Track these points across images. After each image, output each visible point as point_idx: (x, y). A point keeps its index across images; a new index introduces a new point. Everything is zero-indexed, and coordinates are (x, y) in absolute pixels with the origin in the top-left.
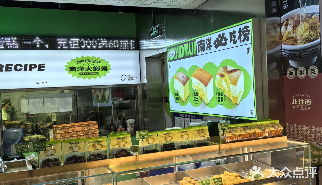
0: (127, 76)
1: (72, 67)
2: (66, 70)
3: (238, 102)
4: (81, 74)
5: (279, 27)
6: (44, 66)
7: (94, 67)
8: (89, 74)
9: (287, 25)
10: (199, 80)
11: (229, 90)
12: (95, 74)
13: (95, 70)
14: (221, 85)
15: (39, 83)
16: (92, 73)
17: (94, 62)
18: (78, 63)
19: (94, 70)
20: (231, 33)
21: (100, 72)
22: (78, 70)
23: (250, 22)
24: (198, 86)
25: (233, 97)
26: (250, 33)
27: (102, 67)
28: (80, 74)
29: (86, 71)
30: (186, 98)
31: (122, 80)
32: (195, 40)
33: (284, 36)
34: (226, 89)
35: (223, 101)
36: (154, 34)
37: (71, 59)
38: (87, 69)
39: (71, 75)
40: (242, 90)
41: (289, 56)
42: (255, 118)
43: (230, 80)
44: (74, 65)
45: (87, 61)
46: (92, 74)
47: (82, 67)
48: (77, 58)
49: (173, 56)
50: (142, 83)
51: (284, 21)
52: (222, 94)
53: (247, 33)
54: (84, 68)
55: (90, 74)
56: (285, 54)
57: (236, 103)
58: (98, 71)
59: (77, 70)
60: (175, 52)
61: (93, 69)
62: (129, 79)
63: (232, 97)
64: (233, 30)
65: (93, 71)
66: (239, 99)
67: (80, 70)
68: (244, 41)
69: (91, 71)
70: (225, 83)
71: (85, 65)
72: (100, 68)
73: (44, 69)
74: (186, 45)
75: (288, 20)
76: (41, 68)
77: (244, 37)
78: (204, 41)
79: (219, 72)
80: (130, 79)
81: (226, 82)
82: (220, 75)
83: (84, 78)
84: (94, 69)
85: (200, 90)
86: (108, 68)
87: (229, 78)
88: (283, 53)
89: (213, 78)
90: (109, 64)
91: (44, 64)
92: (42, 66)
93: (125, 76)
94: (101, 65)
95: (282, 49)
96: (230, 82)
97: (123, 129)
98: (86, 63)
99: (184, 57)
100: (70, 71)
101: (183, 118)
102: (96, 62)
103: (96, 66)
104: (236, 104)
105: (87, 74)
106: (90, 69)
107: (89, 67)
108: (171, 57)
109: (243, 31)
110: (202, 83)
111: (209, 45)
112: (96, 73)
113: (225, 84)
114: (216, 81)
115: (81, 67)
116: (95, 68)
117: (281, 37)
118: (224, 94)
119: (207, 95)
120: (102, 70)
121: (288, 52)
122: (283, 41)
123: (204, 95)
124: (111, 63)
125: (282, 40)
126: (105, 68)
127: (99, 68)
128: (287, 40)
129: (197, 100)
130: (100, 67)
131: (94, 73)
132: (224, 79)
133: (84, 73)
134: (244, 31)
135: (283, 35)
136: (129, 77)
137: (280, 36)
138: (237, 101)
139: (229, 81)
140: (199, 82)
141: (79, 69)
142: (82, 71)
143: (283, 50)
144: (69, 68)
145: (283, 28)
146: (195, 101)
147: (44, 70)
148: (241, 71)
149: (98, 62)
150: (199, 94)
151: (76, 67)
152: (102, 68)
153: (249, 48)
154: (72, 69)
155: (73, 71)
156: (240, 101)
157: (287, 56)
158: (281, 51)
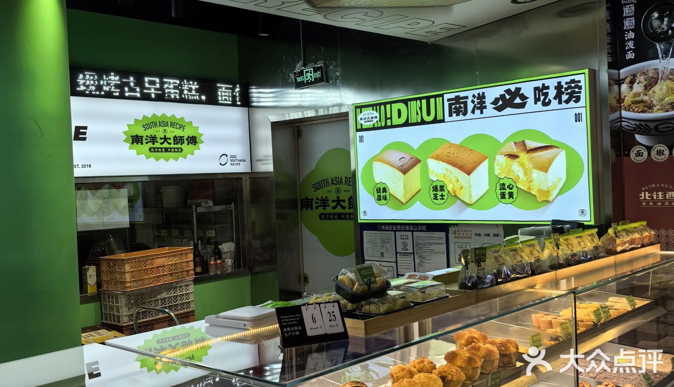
0: (229, 156)
1: (137, 136)
2: (126, 142)
3: (551, 198)
4: (152, 150)
5: (616, 84)
6: (86, 132)
7: (174, 137)
8: (166, 150)
9: (632, 82)
10: (449, 163)
11: (528, 180)
12: (176, 150)
13: (176, 143)
14: (510, 171)
15: (77, 166)
16: (171, 148)
17: (175, 127)
18: (147, 126)
19: (174, 144)
20: (536, 89)
21: (185, 146)
22: (147, 141)
23: (584, 73)
24: (445, 175)
25: (540, 191)
26: (583, 91)
27: (189, 137)
28: (150, 150)
29: (162, 144)
30: (409, 196)
31: (220, 164)
32: (442, 95)
33: (626, 99)
34: (521, 179)
35: (513, 198)
36: (308, 79)
37: (135, 119)
38: (162, 140)
39: (134, 152)
40: (560, 179)
41: (635, 128)
42: (590, 221)
43: (533, 163)
44: (141, 132)
45: (162, 125)
46: (171, 151)
47: (153, 136)
48: (144, 116)
49: (372, 121)
50: (253, 171)
51: (626, 76)
52: (511, 186)
53: (577, 90)
54: (157, 138)
55: (168, 151)
56: (628, 126)
57: (546, 201)
58: (181, 144)
59: (144, 141)
60: (380, 114)
61: (172, 141)
62: (232, 162)
63: (536, 190)
64: (543, 84)
65: (172, 146)
66: (555, 192)
67: (150, 142)
68: (567, 102)
69: (170, 144)
70: (520, 168)
71: (159, 132)
72: (185, 139)
73: (86, 138)
74: (413, 103)
75: (635, 76)
76: (80, 136)
77: (568, 96)
78: (467, 97)
79: (505, 151)
80: (234, 162)
81: (522, 167)
82: (507, 155)
83: (157, 159)
84: (174, 142)
85: (450, 180)
86: (197, 141)
87: (530, 160)
88: (623, 123)
89: (487, 160)
90: (200, 131)
91: (86, 128)
92: (81, 131)
93: (227, 156)
94: (186, 133)
95: (621, 117)
96: (531, 166)
97: (219, 262)
98: (161, 129)
99: (407, 124)
100: (133, 143)
101: (393, 233)
102: (178, 126)
103: (177, 136)
104: (548, 202)
105: (162, 151)
106: (168, 140)
107: (165, 136)
108: (364, 123)
109: (566, 86)
110: (458, 169)
111: (479, 105)
112: (178, 149)
113: (518, 169)
114: (495, 164)
115: (151, 135)
116: (177, 139)
117: (620, 100)
118: (516, 187)
119: (470, 190)
120: (188, 144)
121: (633, 122)
122: (624, 105)
123: (463, 189)
124: (204, 131)
125: (622, 105)
126: (193, 140)
127: (183, 139)
128: (633, 105)
129: (442, 199)
130: (184, 137)
131: (174, 148)
132: (518, 162)
133: (158, 148)
134: (570, 87)
135: (625, 96)
136: (232, 159)
137: (618, 98)
138: (548, 196)
139: (528, 165)
140: (450, 167)
141: (149, 140)
142: (153, 144)
143: (623, 120)
144: (131, 136)
145: (624, 87)
146: (435, 201)
147: (84, 139)
148: (561, 150)
149: (182, 127)
150: (450, 187)
151: (143, 137)
152: (187, 139)
153: (579, 114)
154: (136, 140)
155: (137, 144)
156: (557, 196)
157: (633, 129)
158: (619, 120)
